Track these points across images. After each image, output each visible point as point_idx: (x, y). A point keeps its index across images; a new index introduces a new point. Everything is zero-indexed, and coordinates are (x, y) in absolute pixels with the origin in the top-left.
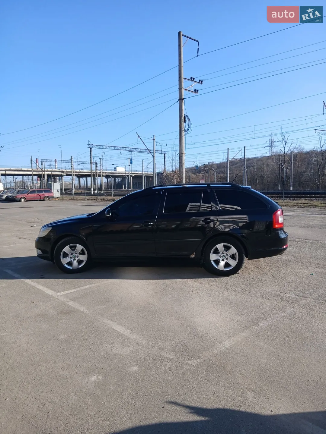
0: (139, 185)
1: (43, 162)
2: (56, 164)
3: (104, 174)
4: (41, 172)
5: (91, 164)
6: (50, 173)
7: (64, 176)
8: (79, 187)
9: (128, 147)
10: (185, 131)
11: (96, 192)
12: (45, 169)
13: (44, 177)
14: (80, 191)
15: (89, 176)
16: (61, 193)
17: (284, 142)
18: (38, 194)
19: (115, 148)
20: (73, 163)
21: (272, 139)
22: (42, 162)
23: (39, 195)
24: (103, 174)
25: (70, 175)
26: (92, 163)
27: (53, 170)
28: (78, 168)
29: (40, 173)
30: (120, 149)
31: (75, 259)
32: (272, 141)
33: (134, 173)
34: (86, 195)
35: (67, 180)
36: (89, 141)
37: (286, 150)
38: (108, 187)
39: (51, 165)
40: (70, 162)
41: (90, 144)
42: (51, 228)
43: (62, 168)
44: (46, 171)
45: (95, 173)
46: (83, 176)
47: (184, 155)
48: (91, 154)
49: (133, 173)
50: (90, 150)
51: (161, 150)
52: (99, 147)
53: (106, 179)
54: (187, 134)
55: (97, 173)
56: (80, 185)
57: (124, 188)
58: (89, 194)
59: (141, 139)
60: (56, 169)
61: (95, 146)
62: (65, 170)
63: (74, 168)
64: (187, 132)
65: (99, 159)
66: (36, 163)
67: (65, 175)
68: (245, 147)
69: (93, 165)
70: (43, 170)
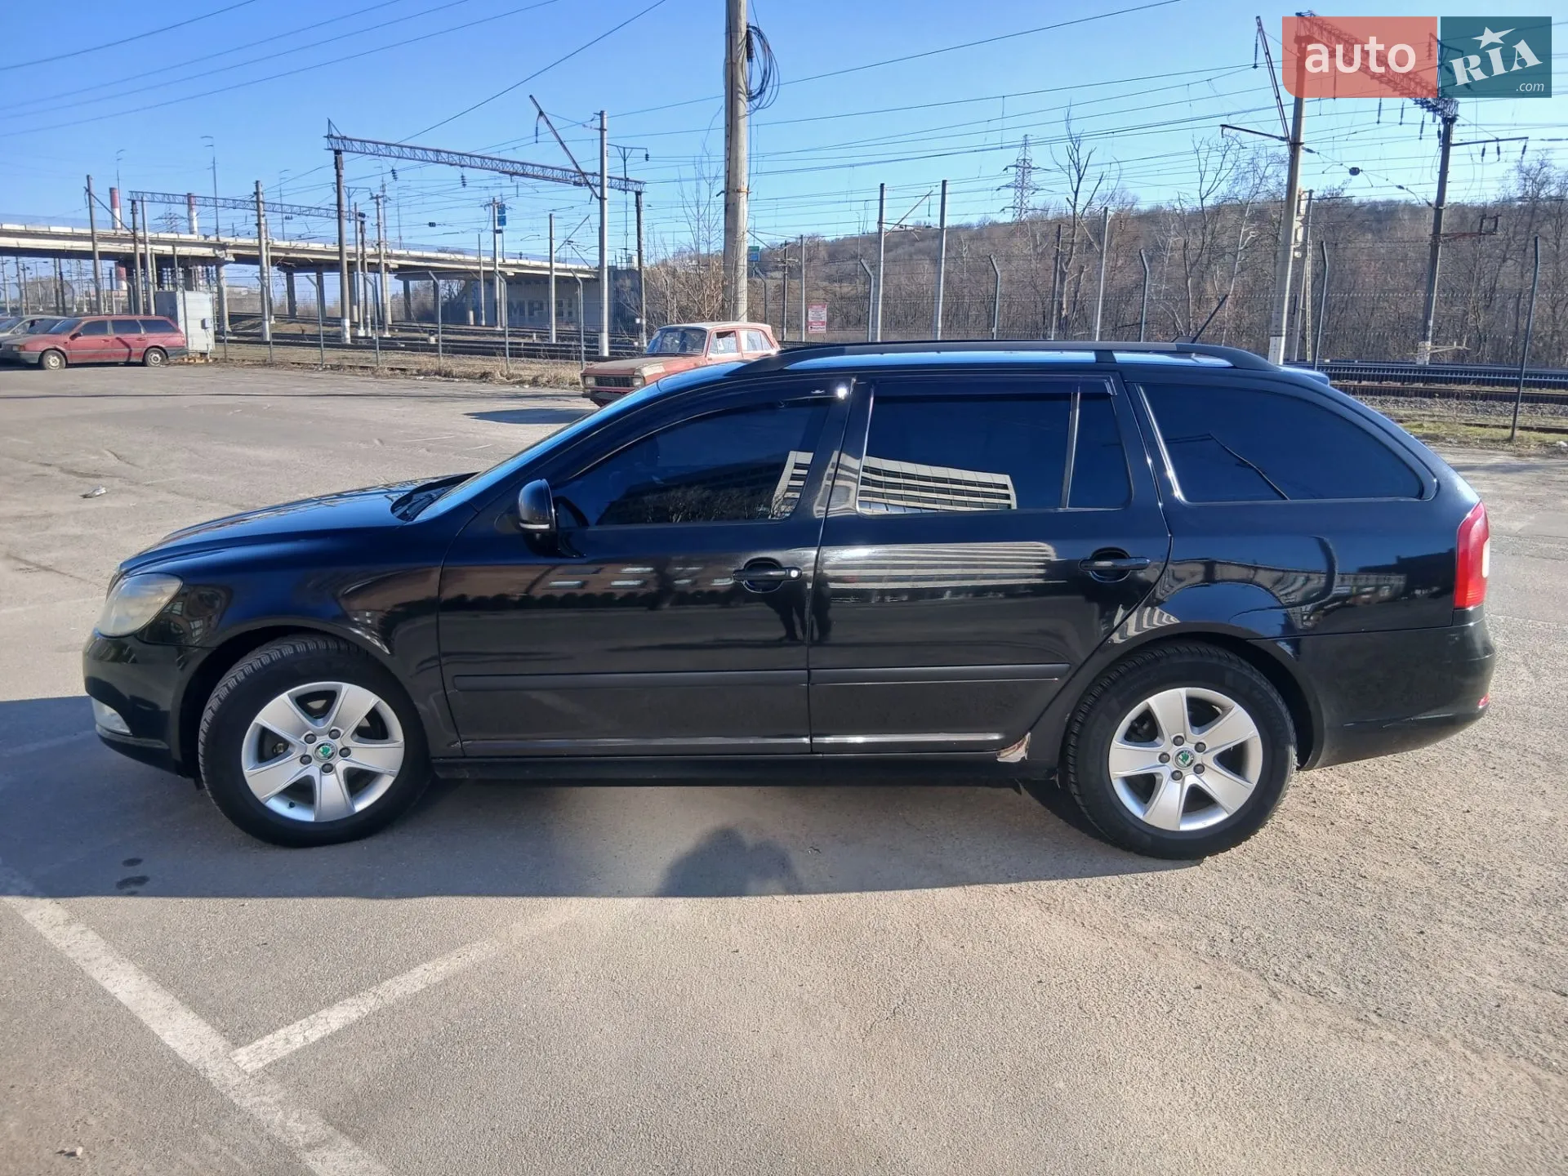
0: (531, 314)
1: (138, 204)
2: (194, 214)
3: (394, 264)
4: (133, 245)
5: (339, 218)
6: (168, 250)
7: (228, 262)
8: (291, 313)
9: (493, 156)
10: (751, 98)
11: (361, 333)
12: (149, 234)
13: (144, 265)
14: (294, 328)
15: (333, 266)
16: (216, 333)
17: (1074, 172)
18: (118, 336)
19: (439, 156)
20: (262, 213)
21: (1024, 160)
22: (133, 202)
23: (124, 343)
24: (388, 261)
25: (255, 260)
26: (344, 214)
27: (182, 237)
28: (283, 236)
29: (127, 248)
30: (460, 160)
31: (328, 769)
32: (1024, 167)
33: (514, 262)
34: (326, 346)
35: (238, 279)
36: (329, 121)
37: (1082, 201)
38: (408, 318)
39: (171, 218)
40: (251, 206)
41: (335, 134)
42: (173, 586)
43: (217, 230)
44: (153, 242)
45: (355, 255)
46: (304, 266)
47: (743, 197)
48: (339, 176)
49: (509, 261)
50: (336, 158)
51: (623, 177)
52: (370, 147)
53: (401, 283)
54: (757, 108)
55: (362, 255)
56: (295, 303)
57: (472, 323)
58: (335, 341)
59: (548, 122)
60: (192, 232)
61: (357, 145)
62: (231, 241)
63: (266, 231)
64: (756, 101)
65: (372, 198)
66: (108, 205)
67: (233, 259)
68: (944, 182)
69: (345, 223)
70: (140, 234)
